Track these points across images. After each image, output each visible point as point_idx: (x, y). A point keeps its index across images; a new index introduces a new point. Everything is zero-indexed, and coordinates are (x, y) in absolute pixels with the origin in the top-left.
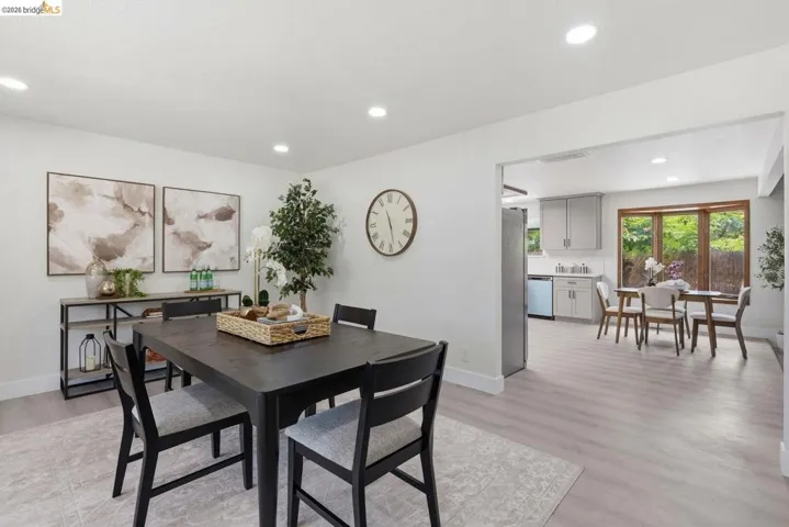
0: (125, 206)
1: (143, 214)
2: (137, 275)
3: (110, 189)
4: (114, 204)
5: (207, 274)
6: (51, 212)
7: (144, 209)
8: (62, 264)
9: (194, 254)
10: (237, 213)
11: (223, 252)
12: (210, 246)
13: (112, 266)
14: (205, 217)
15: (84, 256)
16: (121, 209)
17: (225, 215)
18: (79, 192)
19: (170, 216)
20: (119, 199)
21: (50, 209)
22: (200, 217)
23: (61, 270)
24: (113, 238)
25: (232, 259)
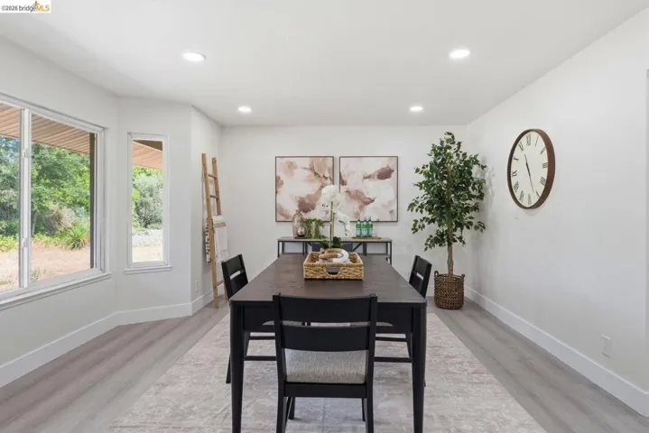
0: (316, 174)
1: (326, 178)
2: (320, 223)
3: (307, 163)
4: (308, 173)
5: (369, 224)
6: (278, 182)
7: (327, 175)
8: (283, 215)
9: (361, 208)
10: (395, 172)
11: (383, 206)
12: (373, 201)
13: (306, 216)
14: (369, 177)
15: (292, 208)
16: (313, 177)
17: (385, 174)
18: (291, 166)
19: (344, 178)
20: (312, 169)
21: (277, 179)
22: (365, 178)
23: (282, 218)
24: (309, 196)
25: (391, 212)
